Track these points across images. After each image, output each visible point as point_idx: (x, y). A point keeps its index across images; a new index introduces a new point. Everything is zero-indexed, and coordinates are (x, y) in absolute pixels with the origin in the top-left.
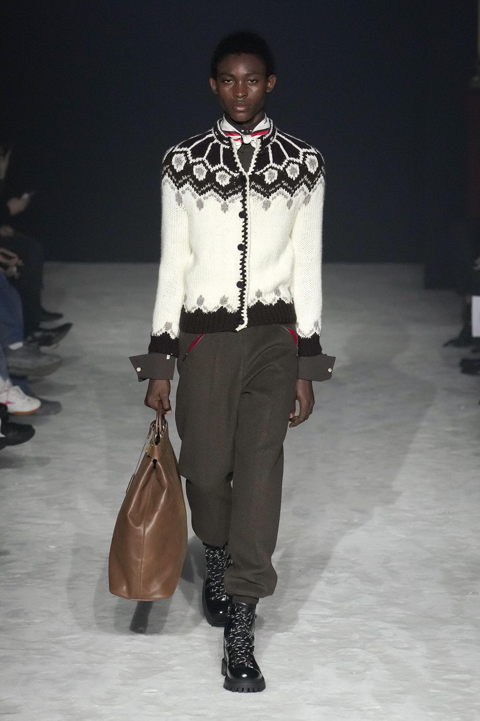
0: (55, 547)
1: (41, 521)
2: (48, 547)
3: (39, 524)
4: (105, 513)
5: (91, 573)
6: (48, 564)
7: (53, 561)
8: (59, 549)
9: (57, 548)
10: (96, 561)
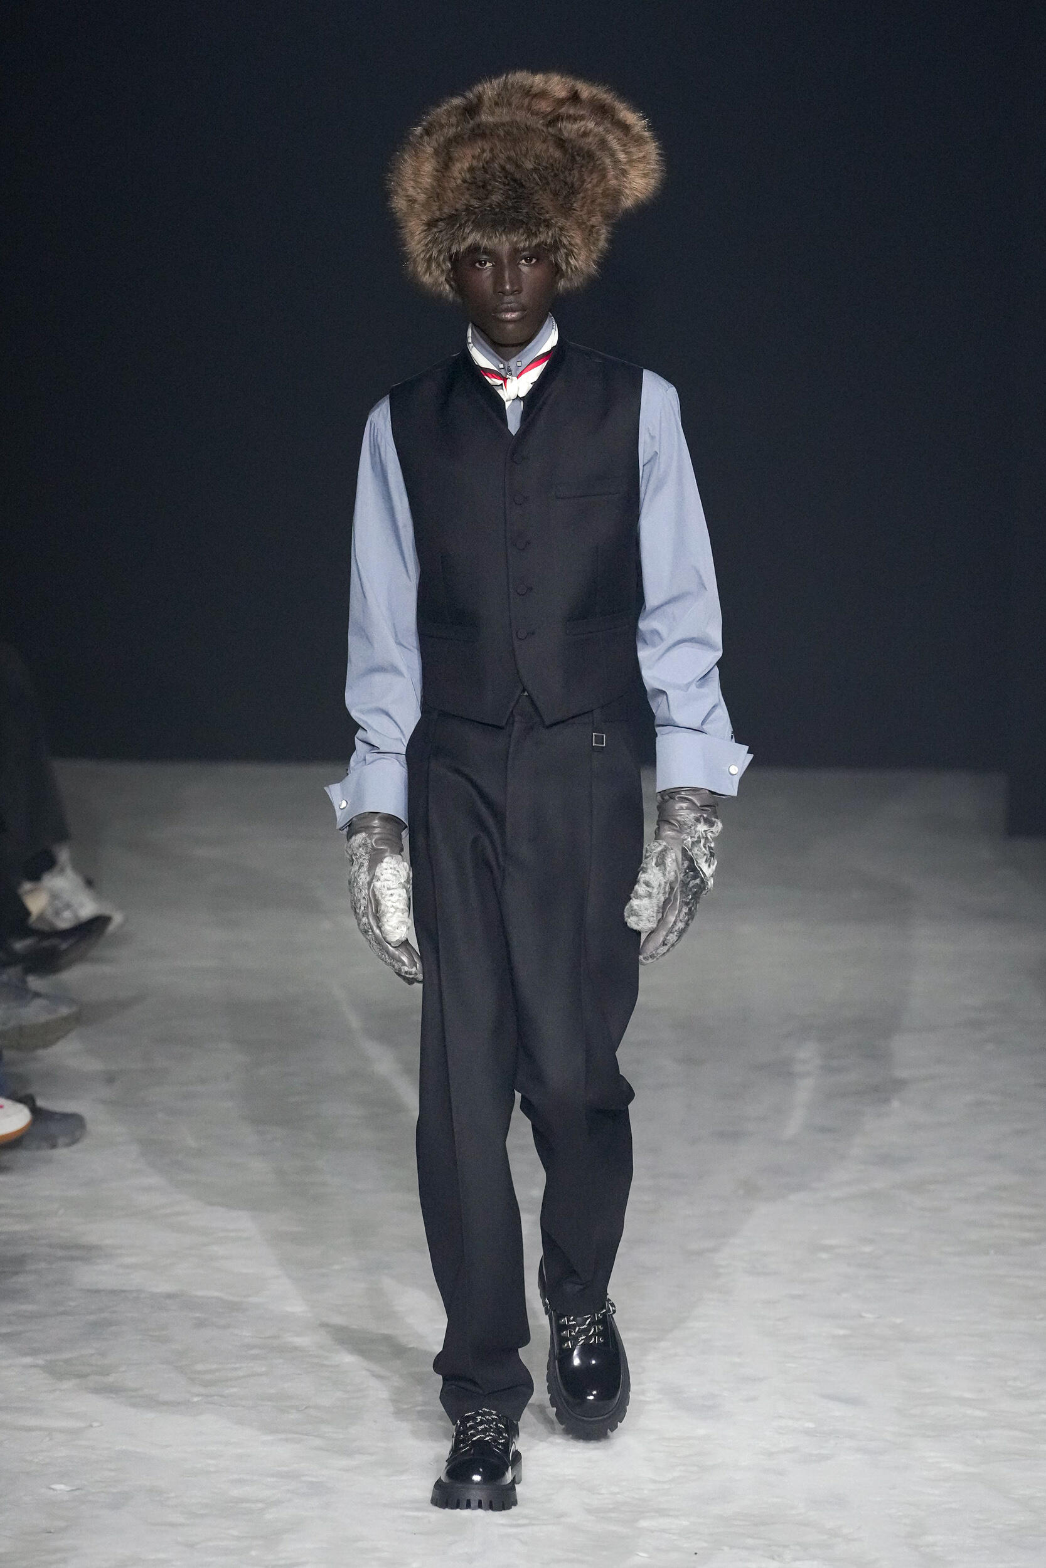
0: (68, 1489)
1: (32, 1422)
2: (53, 1489)
3: (29, 1429)
4: (196, 1399)
5: (162, 1556)
6: (51, 1532)
7: (62, 1524)
8: (77, 1493)
9: (73, 1490)
10: (173, 1525)
